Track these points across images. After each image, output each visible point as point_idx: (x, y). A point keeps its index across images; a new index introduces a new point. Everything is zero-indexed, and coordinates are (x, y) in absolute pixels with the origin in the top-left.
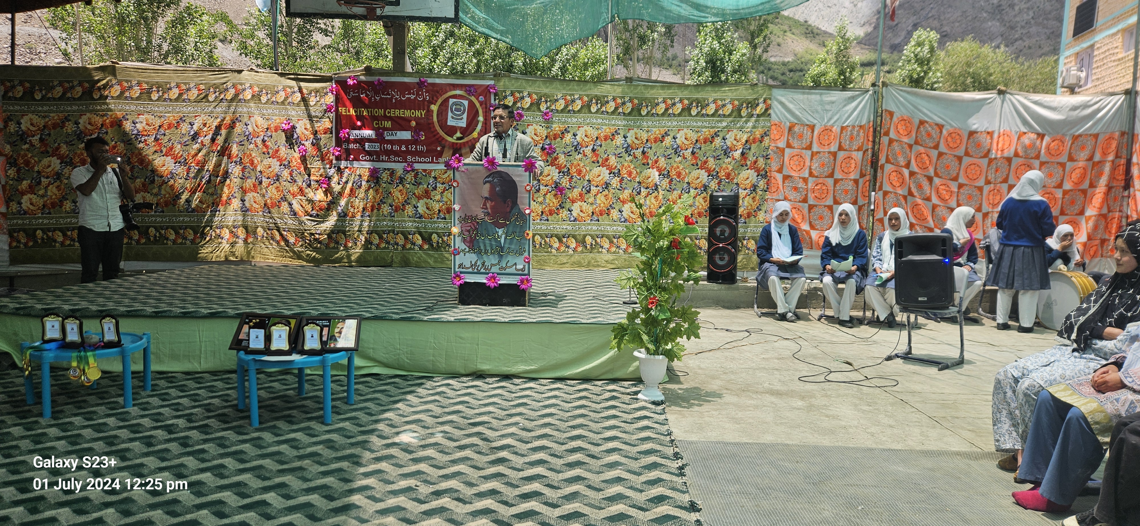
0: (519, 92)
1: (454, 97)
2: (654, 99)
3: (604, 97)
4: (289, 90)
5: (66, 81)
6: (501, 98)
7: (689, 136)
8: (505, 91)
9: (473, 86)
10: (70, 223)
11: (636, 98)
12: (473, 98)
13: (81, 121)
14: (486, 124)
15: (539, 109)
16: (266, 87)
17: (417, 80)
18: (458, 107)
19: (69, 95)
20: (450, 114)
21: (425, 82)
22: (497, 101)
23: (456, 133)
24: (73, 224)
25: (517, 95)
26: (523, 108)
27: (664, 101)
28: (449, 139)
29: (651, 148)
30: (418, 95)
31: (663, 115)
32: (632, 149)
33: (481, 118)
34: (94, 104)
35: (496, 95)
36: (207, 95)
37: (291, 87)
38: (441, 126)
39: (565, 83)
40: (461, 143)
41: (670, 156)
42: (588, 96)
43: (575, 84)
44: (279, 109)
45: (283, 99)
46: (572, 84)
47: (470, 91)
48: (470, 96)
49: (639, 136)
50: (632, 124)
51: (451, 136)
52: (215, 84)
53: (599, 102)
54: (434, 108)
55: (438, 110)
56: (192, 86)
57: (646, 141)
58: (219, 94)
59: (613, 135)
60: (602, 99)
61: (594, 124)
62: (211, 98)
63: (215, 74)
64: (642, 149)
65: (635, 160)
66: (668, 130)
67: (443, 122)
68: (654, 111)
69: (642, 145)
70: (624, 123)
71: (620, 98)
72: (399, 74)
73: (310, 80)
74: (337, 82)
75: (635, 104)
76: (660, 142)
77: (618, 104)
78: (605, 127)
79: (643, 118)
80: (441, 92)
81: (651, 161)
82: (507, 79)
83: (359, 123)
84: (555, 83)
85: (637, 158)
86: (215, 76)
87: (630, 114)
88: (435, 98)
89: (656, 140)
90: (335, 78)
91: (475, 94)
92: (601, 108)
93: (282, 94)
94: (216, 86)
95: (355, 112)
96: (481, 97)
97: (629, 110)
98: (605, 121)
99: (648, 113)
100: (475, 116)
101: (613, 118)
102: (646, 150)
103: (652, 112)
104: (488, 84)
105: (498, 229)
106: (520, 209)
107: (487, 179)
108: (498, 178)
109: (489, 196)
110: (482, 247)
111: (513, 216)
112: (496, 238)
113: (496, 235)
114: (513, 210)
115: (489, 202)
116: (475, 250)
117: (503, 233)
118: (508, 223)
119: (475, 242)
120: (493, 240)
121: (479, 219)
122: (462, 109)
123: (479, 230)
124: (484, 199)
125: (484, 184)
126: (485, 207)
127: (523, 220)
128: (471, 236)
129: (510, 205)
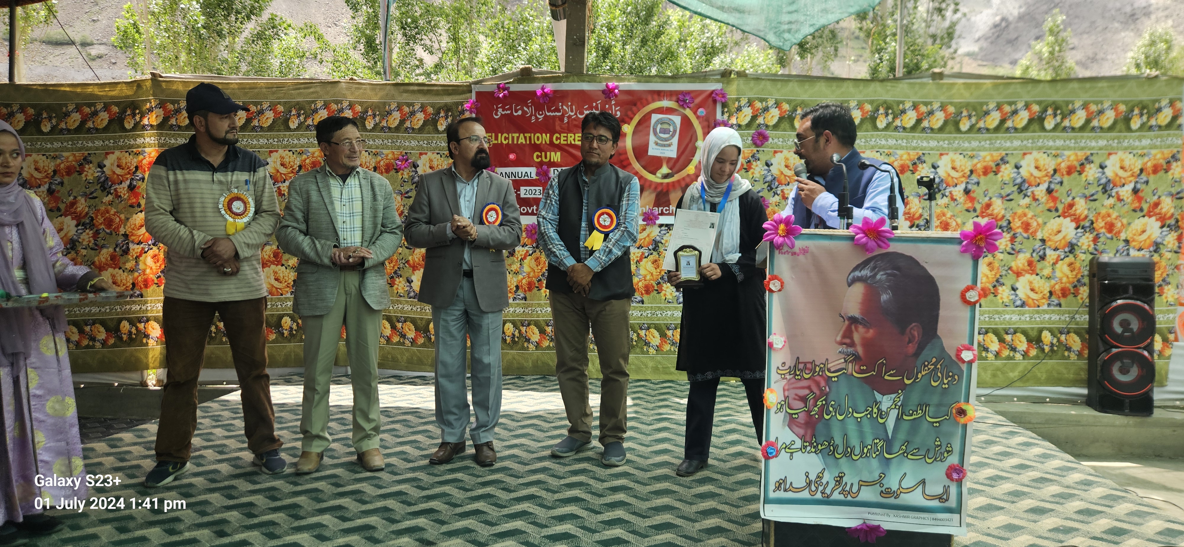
0: (761, 100)
1: (660, 111)
2: (982, 104)
3: (899, 103)
4: (406, 109)
5: (85, 104)
6: (732, 109)
7: (1041, 163)
8: (738, 100)
9: (688, 93)
11: (951, 103)
12: (688, 112)
13: (107, 163)
16: (373, 106)
17: (602, 86)
18: (665, 126)
19: (90, 124)
20: (652, 138)
21: (614, 88)
22: (726, 116)
23: (660, 167)
25: (758, 105)
26: (767, 126)
27: (999, 107)
28: (650, 177)
29: (978, 183)
31: (997, 129)
32: (948, 185)
34: (126, 136)
35: (724, 105)
36: (286, 121)
37: (409, 105)
38: (638, 158)
39: (835, 84)
40: (668, 184)
41: (1011, 197)
42: (871, 102)
43: (850, 84)
44: (392, 138)
45: (397, 122)
46: (846, 84)
47: (684, 101)
48: (684, 108)
49: (957, 164)
50: (946, 146)
51: (654, 173)
52: (298, 103)
53: (890, 111)
54: (628, 129)
55: (634, 133)
56: (265, 106)
57: (969, 173)
58: (305, 118)
59: (915, 164)
60: (895, 108)
61: (883, 147)
62: (293, 125)
63: (299, 89)
64: (963, 186)
65: (953, 204)
66: (1007, 154)
67: (641, 152)
68: (981, 124)
69: (963, 179)
70: (933, 144)
71: (926, 104)
72: (575, 78)
73: (437, 93)
74: (478, 94)
75: (951, 114)
76: (993, 174)
77: (922, 114)
78: (899, 152)
79: (963, 135)
80: (639, 104)
81: (980, 206)
82: (742, 81)
83: (512, 156)
84: (819, 84)
85: (955, 200)
86: (298, 91)
87: (941, 130)
88: (629, 113)
89: (986, 171)
90: (475, 89)
91: (692, 105)
92: (893, 121)
93: (397, 115)
94: (299, 107)
95: (506, 139)
96: (700, 110)
97: (940, 123)
98: (900, 142)
99: (972, 127)
100: (691, 140)
101: (914, 137)
102: (970, 187)
103: (978, 126)
104: (713, 88)
105: (881, 396)
106: (943, 349)
107: (857, 274)
108: (889, 271)
109: (862, 313)
110: (838, 440)
111: (925, 366)
112: (875, 416)
113: (875, 410)
114: (925, 352)
115: (861, 329)
116: (817, 445)
117: (893, 407)
118: (907, 382)
119: (820, 426)
120: (865, 421)
121: (832, 370)
122: (672, 130)
123: (831, 397)
124: (847, 322)
125: (849, 285)
126: (847, 341)
127: (950, 377)
128: (809, 412)
129: (917, 339)
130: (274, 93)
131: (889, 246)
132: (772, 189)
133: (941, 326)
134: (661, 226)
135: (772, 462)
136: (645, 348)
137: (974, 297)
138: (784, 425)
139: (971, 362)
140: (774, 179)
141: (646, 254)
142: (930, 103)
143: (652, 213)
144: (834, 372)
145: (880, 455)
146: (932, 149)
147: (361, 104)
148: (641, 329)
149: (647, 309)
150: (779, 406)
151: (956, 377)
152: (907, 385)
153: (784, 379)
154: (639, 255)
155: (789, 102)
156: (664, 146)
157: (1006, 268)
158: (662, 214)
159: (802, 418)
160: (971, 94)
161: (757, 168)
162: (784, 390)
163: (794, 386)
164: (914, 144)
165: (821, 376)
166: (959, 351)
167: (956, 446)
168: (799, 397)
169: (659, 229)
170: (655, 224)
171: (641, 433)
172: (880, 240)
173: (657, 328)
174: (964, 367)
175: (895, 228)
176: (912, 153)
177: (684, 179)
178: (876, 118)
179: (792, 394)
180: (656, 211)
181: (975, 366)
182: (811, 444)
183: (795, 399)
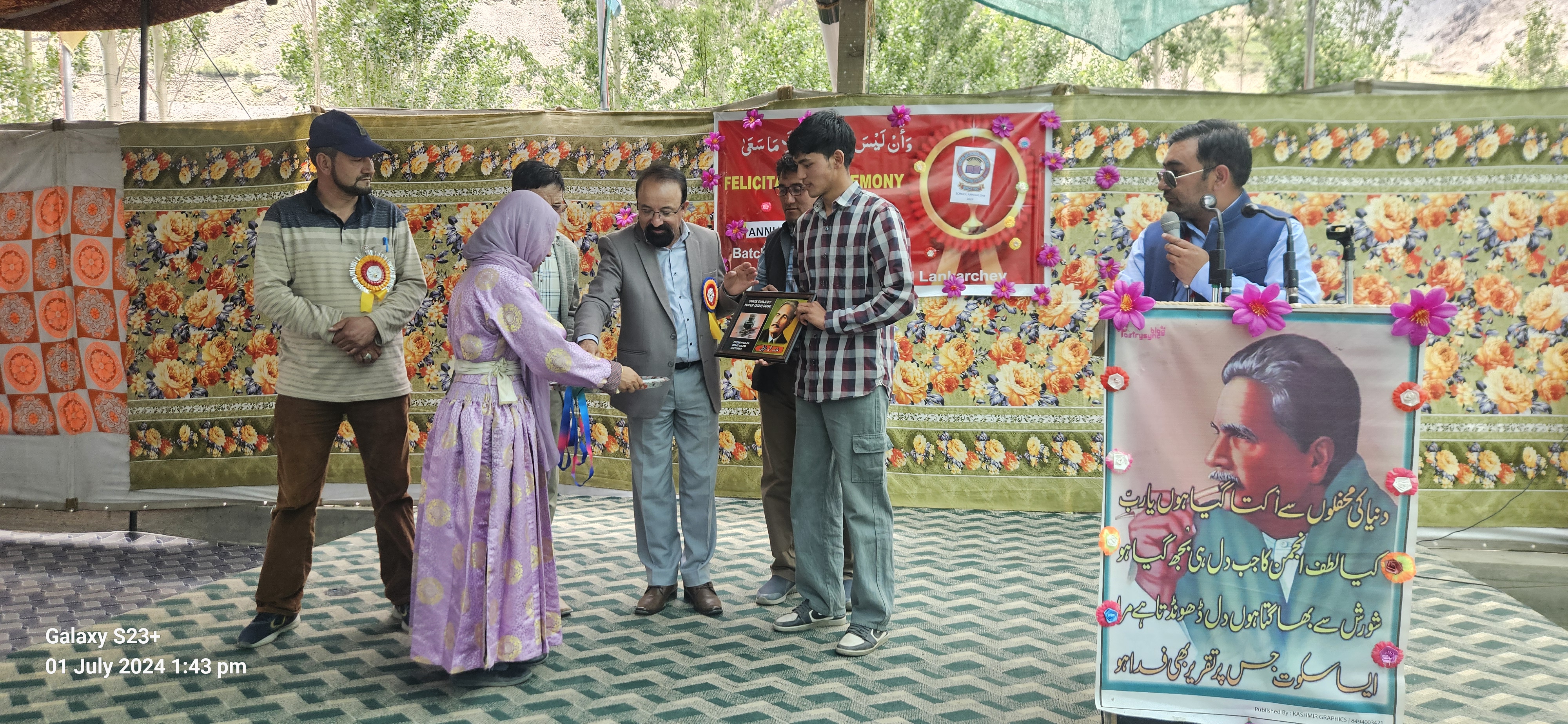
0: (1109, 125)
1: (966, 142)
2: (1429, 126)
3: (1307, 126)
4: (628, 146)
5: (233, 147)
6: (1068, 138)
7: (1519, 208)
8: (1076, 125)
9: (1006, 117)
10: (240, 412)
11: (1384, 125)
12: (1006, 143)
14: (1034, 197)
15: (1154, 161)
16: (586, 143)
17: (888, 111)
18: (974, 163)
19: (239, 173)
20: (956, 179)
21: (903, 113)
22: (1059, 147)
23: (966, 217)
24: (245, 413)
25: (1105, 132)
26: (1117, 161)
27: (1455, 130)
28: (952, 232)
29: (1425, 237)
30: (889, 141)
31: (1452, 161)
32: (1380, 240)
33: (1023, 186)
34: (279, 187)
35: (1056, 133)
36: (478, 165)
37: (632, 141)
38: (936, 206)
39: (1214, 101)
40: (978, 241)
41: (1474, 256)
42: (1267, 126)
43: (1237, 101)
44: (611, 185)
45: (617, 164)
46: (1229, 101)
47: (1000, 128)
48: (1000, 138)
49: (1394, 210)
50: (1376, 184)
51: (957, 225)
52: (492, 142)
53: (1294, 138)
54: (922, 167)
55: (931, 173)
56: (451, 147)
57: (1411, 223)
58: (501, 161)
59: (1330, 210)
60: (1302, 133)
61: (1284, 187)
62: (487, 169)
63: (493, 123)
64: (1403, 241)
65: (1387, 266)
66: (1467, 196)
67: (940, 197)
68: (1429, 154)
69: (1402, 231)
70: (1357, 182)
71: (1346, 127)
72: (851, 99)
73: (669, 124)
74: (723, 124)
75: (1383, 140)
76: (1446, 224)
77: (1341, 140)
78: (1308, 194)
79: (1401, 170)
80: (937, 134)
81: (1429, 269)
82: (1081, 100)
83: (766, 207)
84: (1191, 101)
85: (1392, 260)
86: (492, 126)
87: (1369, 162)
88: (924, 146)
89: (1436, 221)
90: (718, 118)
91: (1011, 134)
92: (1299, 151)
93: (616, 155)
94: (494, 146)
95: (758, 183)
96: (1023, 140)
97: (1368, 153)
98: (1308, 180)
99: (1414, 159)
100: (1009, 182)
101: (1328, 172)
102: (1412, 242)
103: (1424, 156)
104: (1040, 110)
105: (1273, 540)
106: (1366, 474)
107: (1237, 365)
108: (1284, 362)
109: (1244, 422)
110: (1210, 603)
111: (1339, 499)
112: (1264, 569)
113: (1265, 561)
114: (1340, 480)
115: (1243, 444)
116: (1179, 609)
117: (1291, 556)
118: (1312, 521)
119: (1182, 582)
120: (1250, 577)
121: (1201, 502)
122: (983, 167)
123: (1199, 541)
124: (1222, 435)
125: (1226, 382)
126: (1223, 461)
127: (1376, 514)
128: (1166, 561)
129: (1326, 459)
130: (462, 129)
131: (1283, 325)
132: (1123, 247)
133: (1362, 441)
134: (968, 298)
135: (1112, 631)
136: (946, 465)
137: (1412, 399)
138: (1130, 579)
139: (1408, 494)
140: (1127, 233)
141: (948, 337)
142: (1353, 126)
143: (955, 282)
144: (1203, 506)
145: (1272, 626)
146: (1356, 190)
147: (571, 141)
148: (940, 439)
149: (948, 412)
150: (1122, 552)
151: (1386, 515)
152: (1311, 525)
153: (1129, 513)
154: (938, 338)
155: (1148, 127)
156: (973, 189)
157: (1468, 357)
158: (970, 282)
159: (1157, 569)
160: (1414, 112)
161: (1102, 219)
162: (1130, 530)
163: (1145, 523)
164: (1329, 182)
165: (1185, 510)
166: (1390, 478)
167: (1388, 616)
168: (1153, 539)
169: (965, 303)
170: (959, 295)
171: (937, 582)
172: (1270, 316)
173: (963, 438)
174: (1398, 501)
175: (1293, 300)
176: (1326, 195)
177: (999, 234)
178: (1274, 147)
179: (1140, 535)
180: (961, 278)
181: (1414, 499)
182: (1170, 607)
183: (1146, 543)
